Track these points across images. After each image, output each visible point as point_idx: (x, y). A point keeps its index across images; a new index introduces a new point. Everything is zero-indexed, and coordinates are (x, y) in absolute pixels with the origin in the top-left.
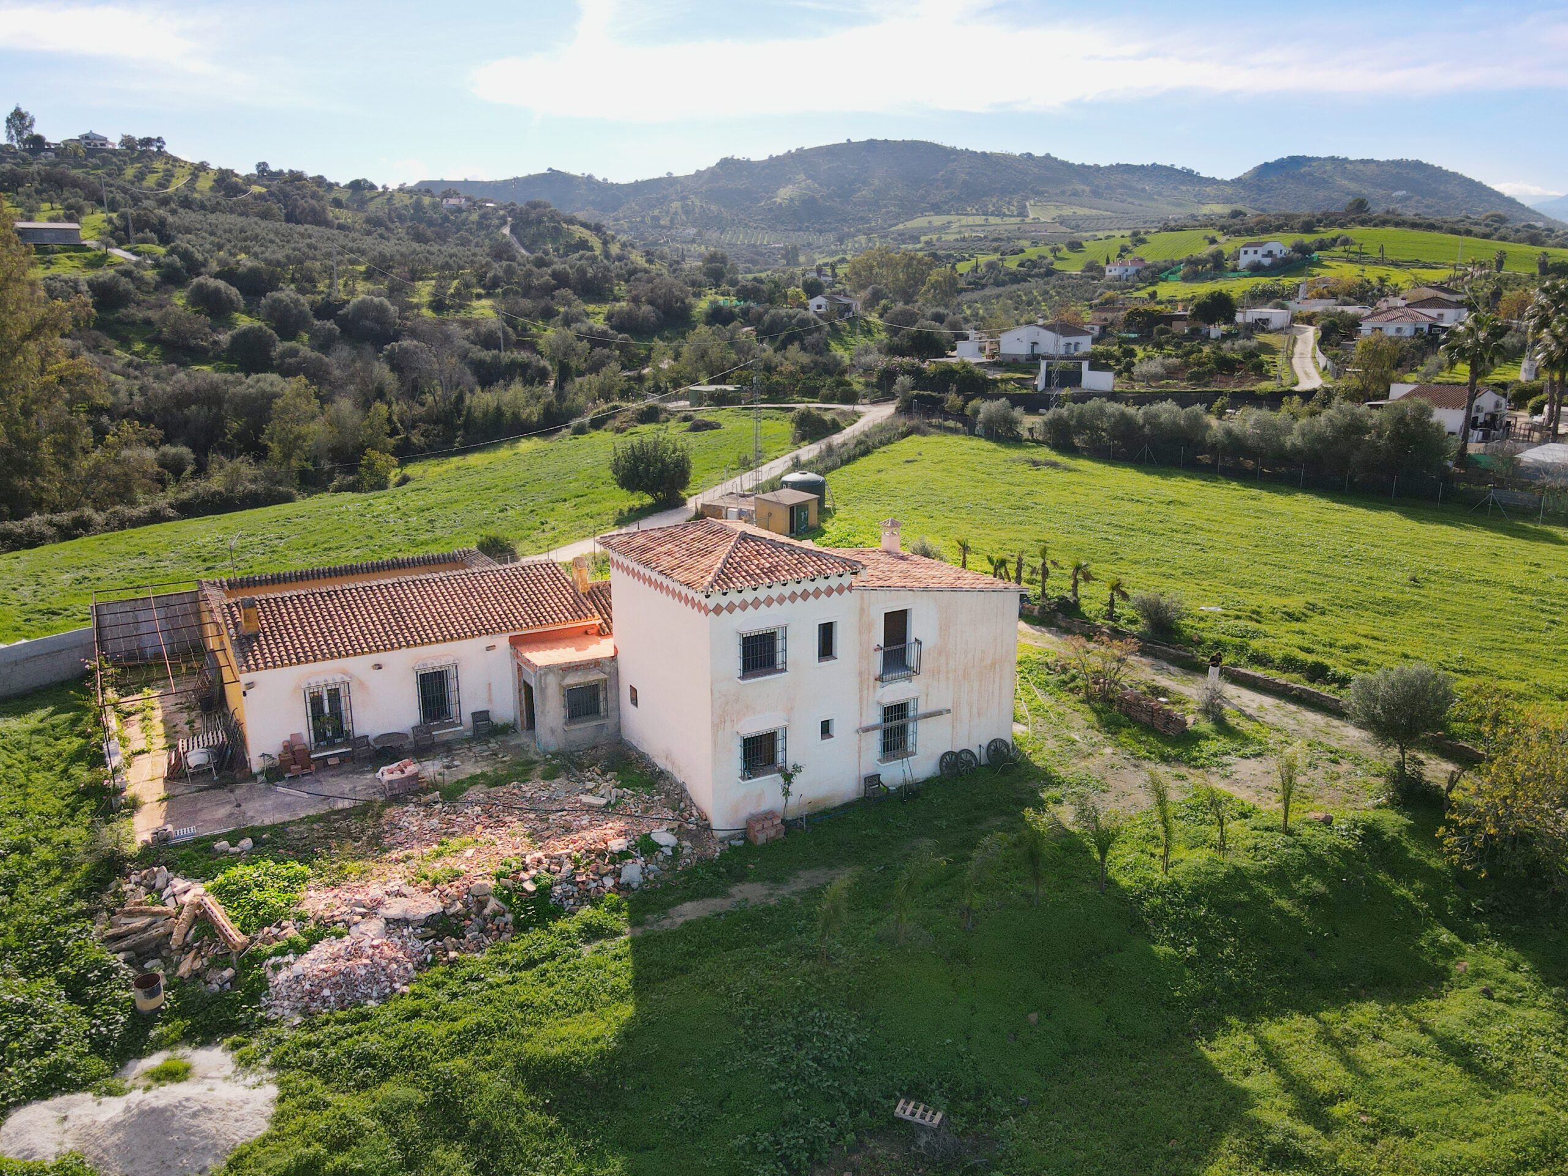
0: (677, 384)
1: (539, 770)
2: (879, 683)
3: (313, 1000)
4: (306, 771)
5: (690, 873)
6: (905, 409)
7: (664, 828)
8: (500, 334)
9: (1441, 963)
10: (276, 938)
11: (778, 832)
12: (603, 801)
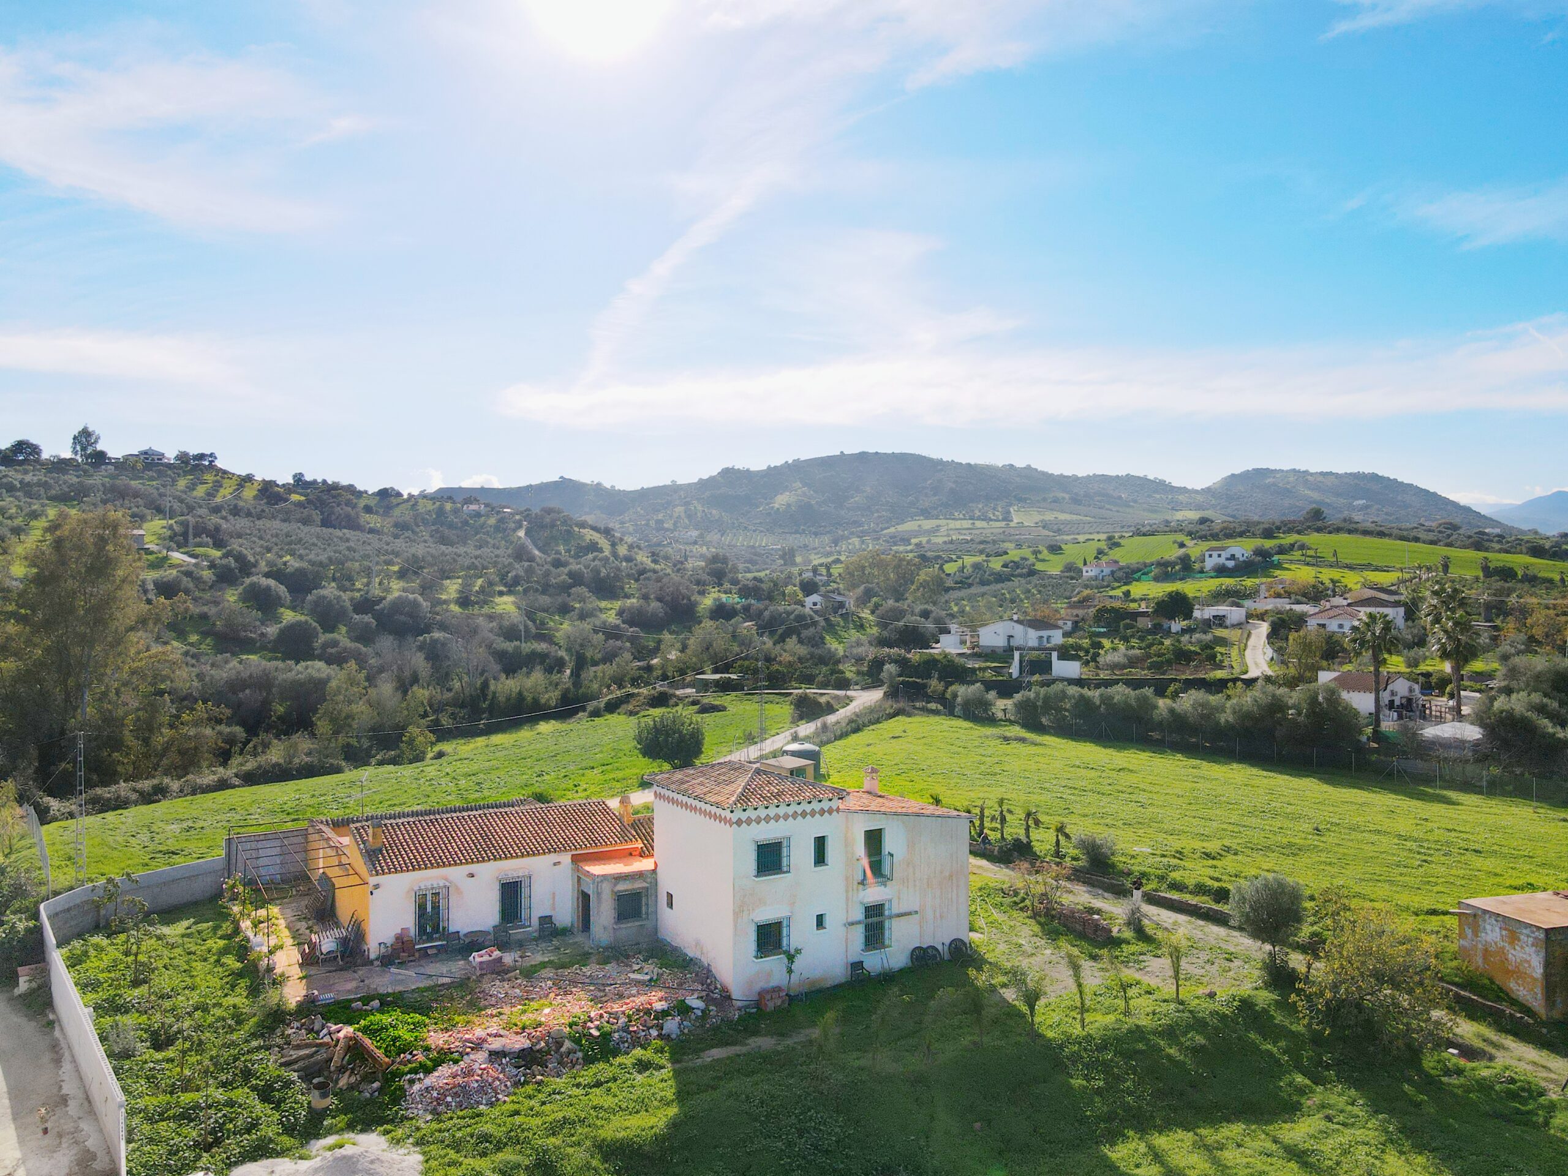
0: (682, 672)
1: (594, 959)
2: (861, 887)
3: (439, 1104)
4: (411, 958)
5: (716, 1029)
6: (893, 694)
7: (695, 996)
8: (522, 627)
9: (1295, 1098)
10: (409, 1062)
11: (783, 1002)
12: (647, 977)
